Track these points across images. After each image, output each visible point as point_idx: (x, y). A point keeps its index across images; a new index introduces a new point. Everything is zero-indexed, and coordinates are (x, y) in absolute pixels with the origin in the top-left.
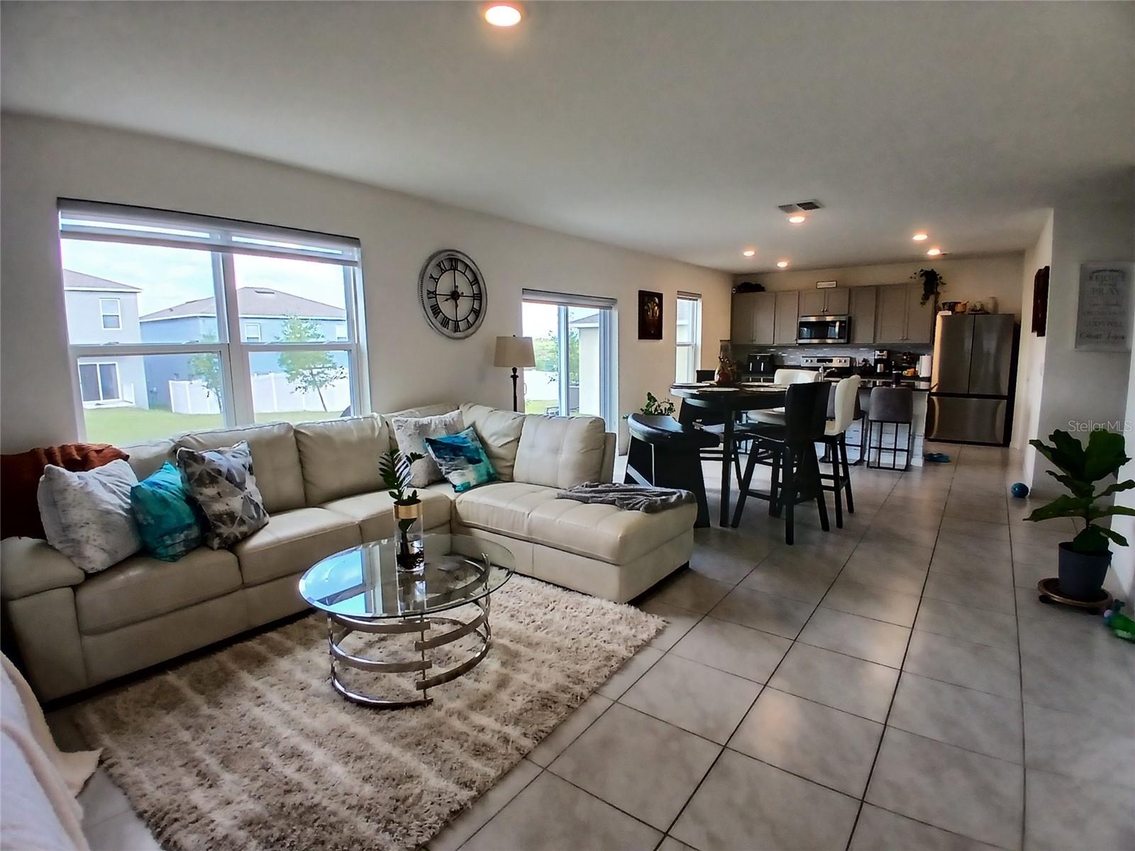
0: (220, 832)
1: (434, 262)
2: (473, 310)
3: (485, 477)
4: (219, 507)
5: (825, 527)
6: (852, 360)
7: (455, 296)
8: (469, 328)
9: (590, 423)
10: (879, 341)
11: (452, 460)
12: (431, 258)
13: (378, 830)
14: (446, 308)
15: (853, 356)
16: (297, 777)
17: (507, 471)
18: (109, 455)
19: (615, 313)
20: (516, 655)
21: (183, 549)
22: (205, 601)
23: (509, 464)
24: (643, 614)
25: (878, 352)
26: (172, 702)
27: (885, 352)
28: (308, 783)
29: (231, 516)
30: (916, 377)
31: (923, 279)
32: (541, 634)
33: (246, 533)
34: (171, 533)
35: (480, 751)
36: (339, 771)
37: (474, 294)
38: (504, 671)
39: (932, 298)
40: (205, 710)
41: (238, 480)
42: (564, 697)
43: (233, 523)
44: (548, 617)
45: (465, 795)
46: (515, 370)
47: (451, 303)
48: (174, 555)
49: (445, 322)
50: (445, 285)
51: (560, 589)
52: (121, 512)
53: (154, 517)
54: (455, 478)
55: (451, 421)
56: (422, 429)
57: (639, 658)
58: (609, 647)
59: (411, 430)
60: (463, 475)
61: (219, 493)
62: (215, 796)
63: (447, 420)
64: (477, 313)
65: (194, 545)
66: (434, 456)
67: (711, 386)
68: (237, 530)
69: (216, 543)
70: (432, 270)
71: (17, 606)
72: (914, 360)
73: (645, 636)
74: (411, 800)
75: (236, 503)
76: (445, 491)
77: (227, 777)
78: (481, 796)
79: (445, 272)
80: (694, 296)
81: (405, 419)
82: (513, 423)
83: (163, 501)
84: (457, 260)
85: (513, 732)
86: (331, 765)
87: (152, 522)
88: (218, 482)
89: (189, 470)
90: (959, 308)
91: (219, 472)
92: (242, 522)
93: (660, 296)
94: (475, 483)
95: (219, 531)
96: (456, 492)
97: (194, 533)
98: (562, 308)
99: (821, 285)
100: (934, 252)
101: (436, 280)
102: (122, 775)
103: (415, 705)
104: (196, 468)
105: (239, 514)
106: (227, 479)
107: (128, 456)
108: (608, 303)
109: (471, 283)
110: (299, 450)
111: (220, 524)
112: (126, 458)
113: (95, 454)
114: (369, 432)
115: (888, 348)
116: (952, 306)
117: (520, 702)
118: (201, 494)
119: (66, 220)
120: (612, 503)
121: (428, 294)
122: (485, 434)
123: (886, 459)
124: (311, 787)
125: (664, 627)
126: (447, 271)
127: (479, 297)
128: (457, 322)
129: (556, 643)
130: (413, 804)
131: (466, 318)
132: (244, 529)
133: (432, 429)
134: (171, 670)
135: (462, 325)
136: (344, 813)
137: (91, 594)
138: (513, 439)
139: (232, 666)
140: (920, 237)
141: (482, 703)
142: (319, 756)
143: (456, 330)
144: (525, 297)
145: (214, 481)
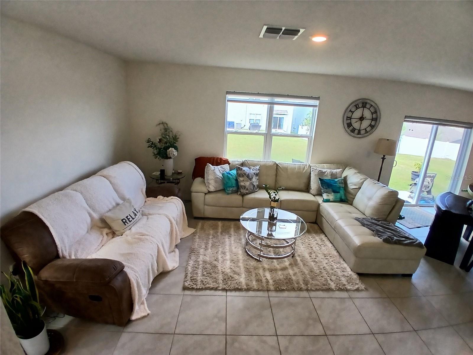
0: (199, 260)
1: (353, 105)
2: (370, 125)
3: (338, 200)
4: (242, 184)
7: (362, 119)
8: (366, 133)
9: (388, 192)
11: (326, 189)
12: (352, 103)
14: (355, 124)
16: (220, 258)
17: (351, 199)
18: (226, 162)
20: (297, 265)
21: (232, 192)
23: (353, 197)
26: (215, 228)
29: (245, 187)
32: (312, 264)
33: (247, 193)
34: (229, 187)
35: (259, 281)
37: (373, 118)
38: (288, 267)
40: (219, 234)
41: (250, 177)
42: (295, 285)
43: (244, 189)
44: (322, 260)
45: (244, 287)
46: (384, 156)
47: (358, 122)
48: (228, 193)
49: (353, 130)
50: (358, 114)
52: (221, 178)
53: (227, 182)
54: (325, 196)
55: (335, 174)
57: (337, 292)
58: (330, 282)
59: (317, 172)
60: (328, 196)
61: (243, 180)
62: (204, 252)
63: (334, 172)
64: (373, 126)
65: (234, 192)
66: (320, 185)
68: (244, 191)
69: (239, 193)
70: (351, 108)
71: (193, 194)
73: (349, 288)
74: (233, 279)
75: (247, 184)
76: (320, 200)
77: (209, 250)
78: (248, 290)
79: (358, 108)
81: (316, 168)
82: (359, 181)
83: (229, 178)
84: (366, 103)
85: (271, 282)
86: (228, 260)
87: (225, 183)
89: (238, 172)
91: (245, 174)
92: (247, 189)
94: (332, 201)
95: (241, 190)
96: (323, 201)
97: (235, 189)
101: (353, 112)
102: (194, 239)
103: (256, 259)
104: (240, 172)
105: (247, 187)
106: (247, 176)
107: (230, 164)
108: (468, 125)
109: (372, 113)
110: (277, 171)
111: (241, 188)
112: (229, 164)
113: (223, 161)
114: (302, 170)
117: (282, 277)
118: (239, 179)
120: (373, 231)
121: (347, 118)
122: (348, 182)
124: (220, 262)
125: (362, 290)
126: (359, 108)
127: (375, 119)
128: (360, 130)
129: (314, 269)
130: (233, 280)
131: (366, 129)
132: (247, 191)
133: (325, 175)
135: (363, 132)
136: (220, 271)
137: (208, 197)
138: (358, 187)
139: (232, 226)
141: (273, 270)
142: (228, 257)
143: (359, 133)
144: (406, 119)
145: (243, 176)
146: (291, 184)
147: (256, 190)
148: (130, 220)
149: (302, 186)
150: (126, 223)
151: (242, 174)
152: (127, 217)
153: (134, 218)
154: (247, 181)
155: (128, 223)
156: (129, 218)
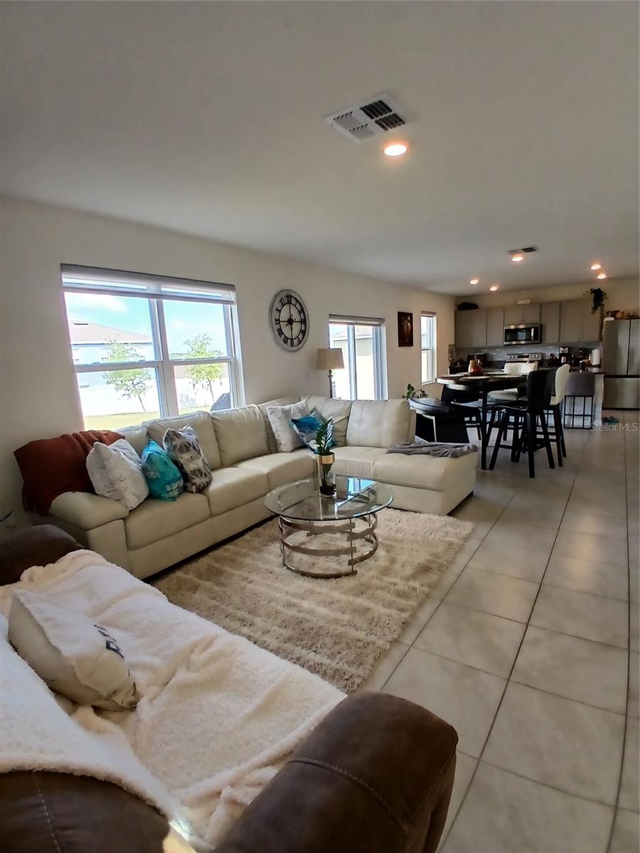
1: (278, 299)
2: (301, 331)
5: (552, 466)
6: (543, 355)
7: (290, 322)
8: (300, 343)
9: (401, 403)
10: (562, 341)
11: (309, 433)
12: (276, 297)
13: (367, 635)
14: (286, 331)
15: (543, 352)
16: (301, 615)
17: (343, 438)
18: (113, 436)
19: (384, 329)
20: (392, 546)
21: (178, 493)
22: (181, 530)
23: (343, 434)
24: (459, 521)
25: (561, 349)
26: (192, 587)
27: (567, 349)
28: (308, 617)
29: (198, 472)
30: (590, 365)
31: (593, 295)
32: (399, 536)
34: (170, 483)
35: (401, 594)
36: (322, 610)
37: (301, 320)
39: (599, 308)
40: (217, 588)
41: (197, 448)
42: (435, 566)
45: (405, 615)
46: (330, 371)
47: (289, 326)
50: (284, 316)
51: (398, 511)
53: (161, 474)
54: (313, 444)
55: (302, 407)
56: (286, 413)
57: (468, 544)
58: (447, 539)
59: (280, 414)
61: (191, 457)
62: (258, 630)
63: (300, 406)
64: (303, 332)
65: (182, 491)
66: (297, 432)
67: (465, 376)
68: (203, 480)
70: (277, 305)
71: (92, 534)
72: (587, 352)
73: (466, 533)
74: (376, 619)
75: (200, 464)
76: (309, 453)
77: (257, 620)
78: (414, 615)
79: (284, 305)
80: (430, 314)
81: (275, 407)
82: (343, 407)
84: (291, 296)
85: (416, 584)
86: (317, 608)
87: (160, 476)
88: (189, 451)
89: (174, 443)
90: (619, 315)
91: (189, 444)
92: (204, 475)
93: (411, 315)
95: (194, 481)
96: (315, 454)
97: (181, 483)
98: (351, 326)
99: (520, 302)
100: (602, 276)
101: (280, 311)
103: (347, 575)
104: (178, 442)
105: (203, 471)
107: (125, 437)
108: (378, 321)
109: (299, 312)
110: (215, 430)
111: (194, 477)
113: (105, 436)
114: (254, 416)
115: (568, 345)
116: (614, 314)
117: (409, 571)
118: (182, 458)
119: (68, 279)
120: (428, 453)
121: (275, 321)
122: (326, 415)
123: (578, 422)
124: (313, 619)
125: (475, 527)
127: (304, 322)
128: (292, 339)
129: (412, 539)
131: (298, 337)
132: (207, 480)
133: (292, 413)
134: (178, 570)
135: (295, 342)
137: (136, 522)
138: (344, 417)
139: (216, 565)
140: (596, 267)
141: (386, 571)
143: (292, 345)
144: (330, 320)
145: (188, 450)
146: (246, 446)
148: (112, 638)
149: (262, 445)
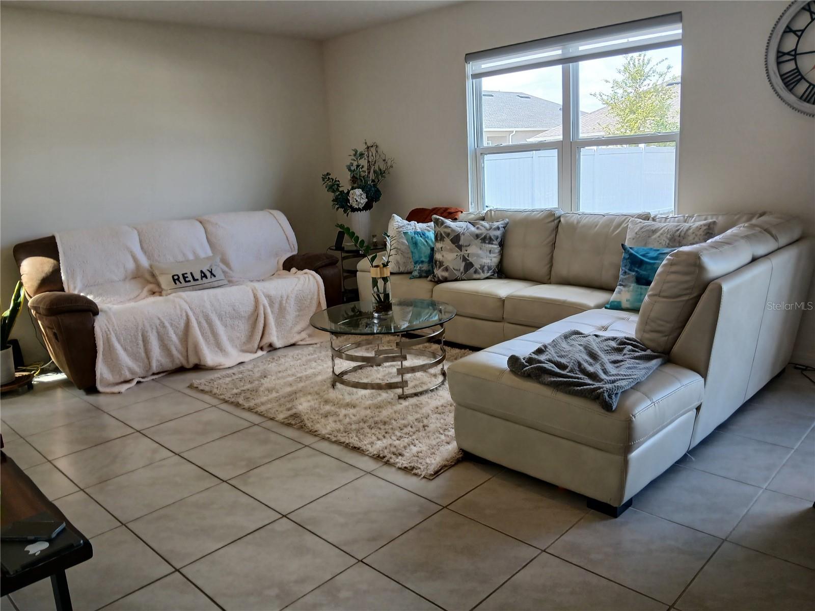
43: (440, 268)
48: (413, 276)
49: (811, 94)
54: (617, 293)
60: (620, 292)
61: (442, 248)
65: (425, 275)
69: (431, 277)
70: (791, 20)
92: (446, 269)
97: (426, 267)
101: (799, 33)
118: (436, 247)
119: (472, 67)
147: (475, 276)
148: (187, 279)
150: (177, 282)
151: (441, 234)
152: (183, 275)
153: (198, 280)
154: (451, 251)
155: (181, 283)
156: (187, 277)
